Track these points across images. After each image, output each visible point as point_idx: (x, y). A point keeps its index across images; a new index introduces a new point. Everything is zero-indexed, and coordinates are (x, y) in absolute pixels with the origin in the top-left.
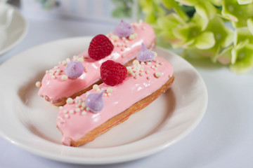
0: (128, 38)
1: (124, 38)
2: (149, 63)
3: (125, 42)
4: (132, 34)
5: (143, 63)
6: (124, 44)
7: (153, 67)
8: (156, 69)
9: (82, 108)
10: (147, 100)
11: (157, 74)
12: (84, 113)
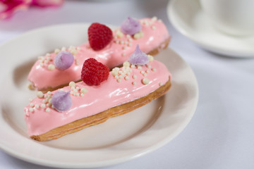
0: (133, 36)
1: (129, 36)
2: (140, 68)
3: (128, 40)
4: (138, 32)
5: (133, 66)
6: (127, 42)
7: (143, 72)
8: (146, 75)
9: (48, 105)
10: (128, 107)
11: (144, 80)
12: (48, 110)
